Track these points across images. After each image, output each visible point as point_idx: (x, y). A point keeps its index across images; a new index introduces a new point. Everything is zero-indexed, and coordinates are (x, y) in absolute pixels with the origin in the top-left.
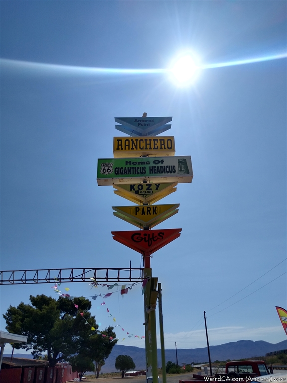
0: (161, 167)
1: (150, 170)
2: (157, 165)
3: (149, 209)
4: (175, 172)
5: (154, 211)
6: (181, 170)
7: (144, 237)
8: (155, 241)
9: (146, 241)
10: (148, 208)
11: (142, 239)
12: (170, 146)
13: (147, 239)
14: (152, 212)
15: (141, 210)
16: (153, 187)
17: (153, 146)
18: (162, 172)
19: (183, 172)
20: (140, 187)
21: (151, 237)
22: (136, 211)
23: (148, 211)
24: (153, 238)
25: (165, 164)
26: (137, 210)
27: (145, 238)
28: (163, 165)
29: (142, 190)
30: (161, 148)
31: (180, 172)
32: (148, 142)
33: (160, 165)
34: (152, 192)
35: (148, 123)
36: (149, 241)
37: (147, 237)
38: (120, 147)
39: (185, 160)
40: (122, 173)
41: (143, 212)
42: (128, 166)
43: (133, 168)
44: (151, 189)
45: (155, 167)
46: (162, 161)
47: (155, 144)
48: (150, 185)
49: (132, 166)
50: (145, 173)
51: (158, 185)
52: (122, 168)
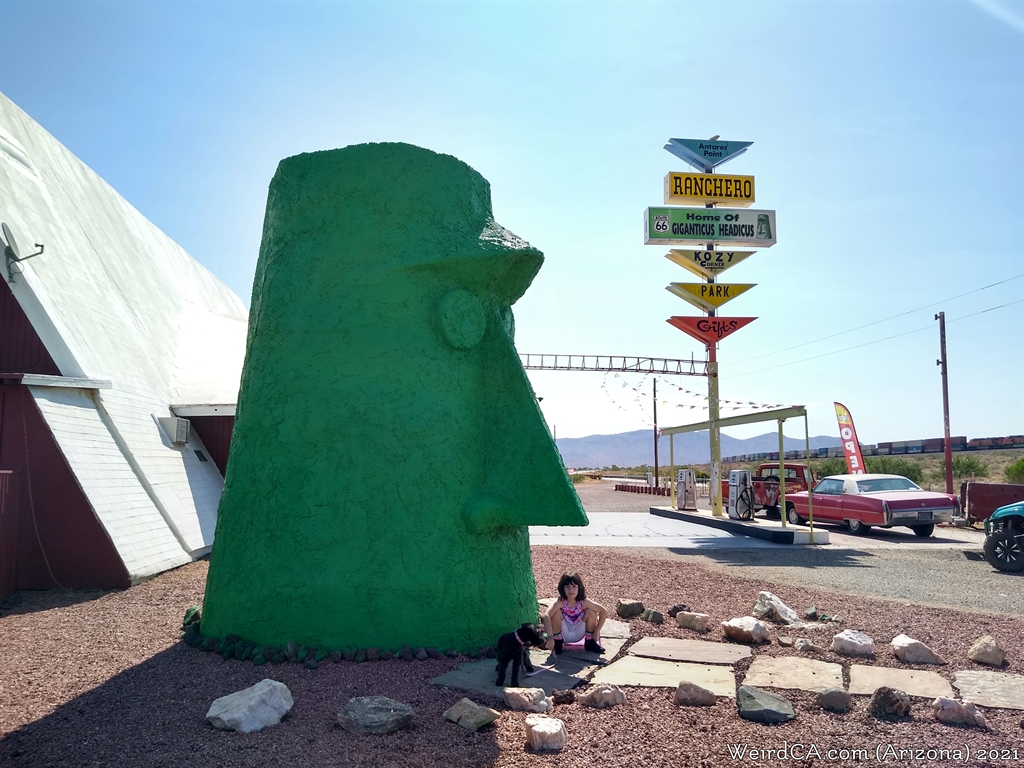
0: (735, 226)
1: (721, 230)
2: (729, 223)
4: (752, 235)
5: (726, 292)
6: (761, 233)
7: (712, 325)
8: (725, 331)
9: (715, 331)
10: (718, 287)
11: (710, 327)
12: (748, 194)
14: (722, 292)
15: (708, 289)
16: (725, 258)
17: (724, 192)
18: (736, 235)
19: (763, 236)
20: (708, 256)
21: (721, 326)
22: (703, 291)
23: (718, 292)
24: (723, 327)
25: (740, 222)
26: (704, 289)
27: (714, 327)
28: (737, 223)
29: (710, 262)
30: (736, 196)
31: (759, 236)
32: (718, 184)
33: (733, 222)
34: (723, 264)
35: (719, 151)
36: (718, 330)
37: (716, 326)
38: (678, 189)
39: (767, 216)
40: (682, 233)
41: (711, 293)
42: (691, 222)
43: (697, 225)
44: (722, 260)
45: (726, 225)
46: (737, 217)
47: (727, 188)
48: (720, 254)
49: (695, 222)
50: (713, 234)
51: (731, 255)
52: (682, 224)
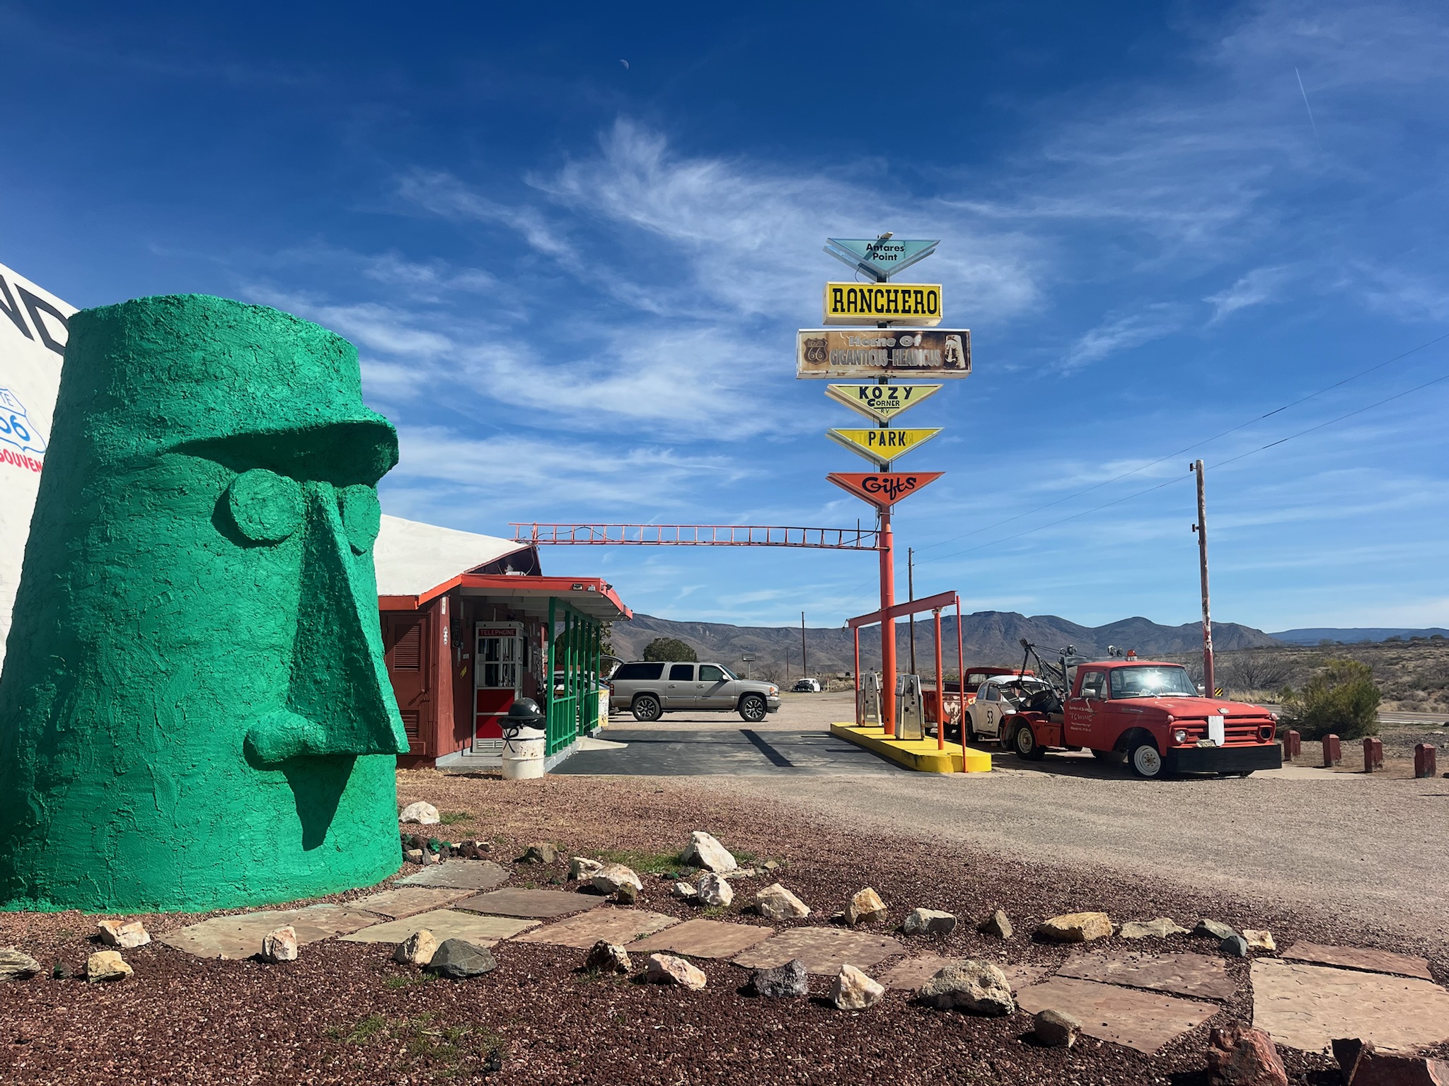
3: (892, 436)
5: (901, 439)
7: (883, 484)
8: (900, 491)
9: (886, 491)
10: (890, 433)
11: (880, 487)
12: (933, 309)
13: (888, 488)
15: (878, 437)
16: (901, 394)
17: (900, 307)
21: (895, 484)
24: (898, 485)
26: (872, 436)
27: (885, 486)
29: (880, 400)
30: (916, 312)
35: (893, 253)
36: (891, 490)
37: (888, 484)
38: (839, 305)
44: (896, 398)
47: (905, 302)
51: (909, 390)
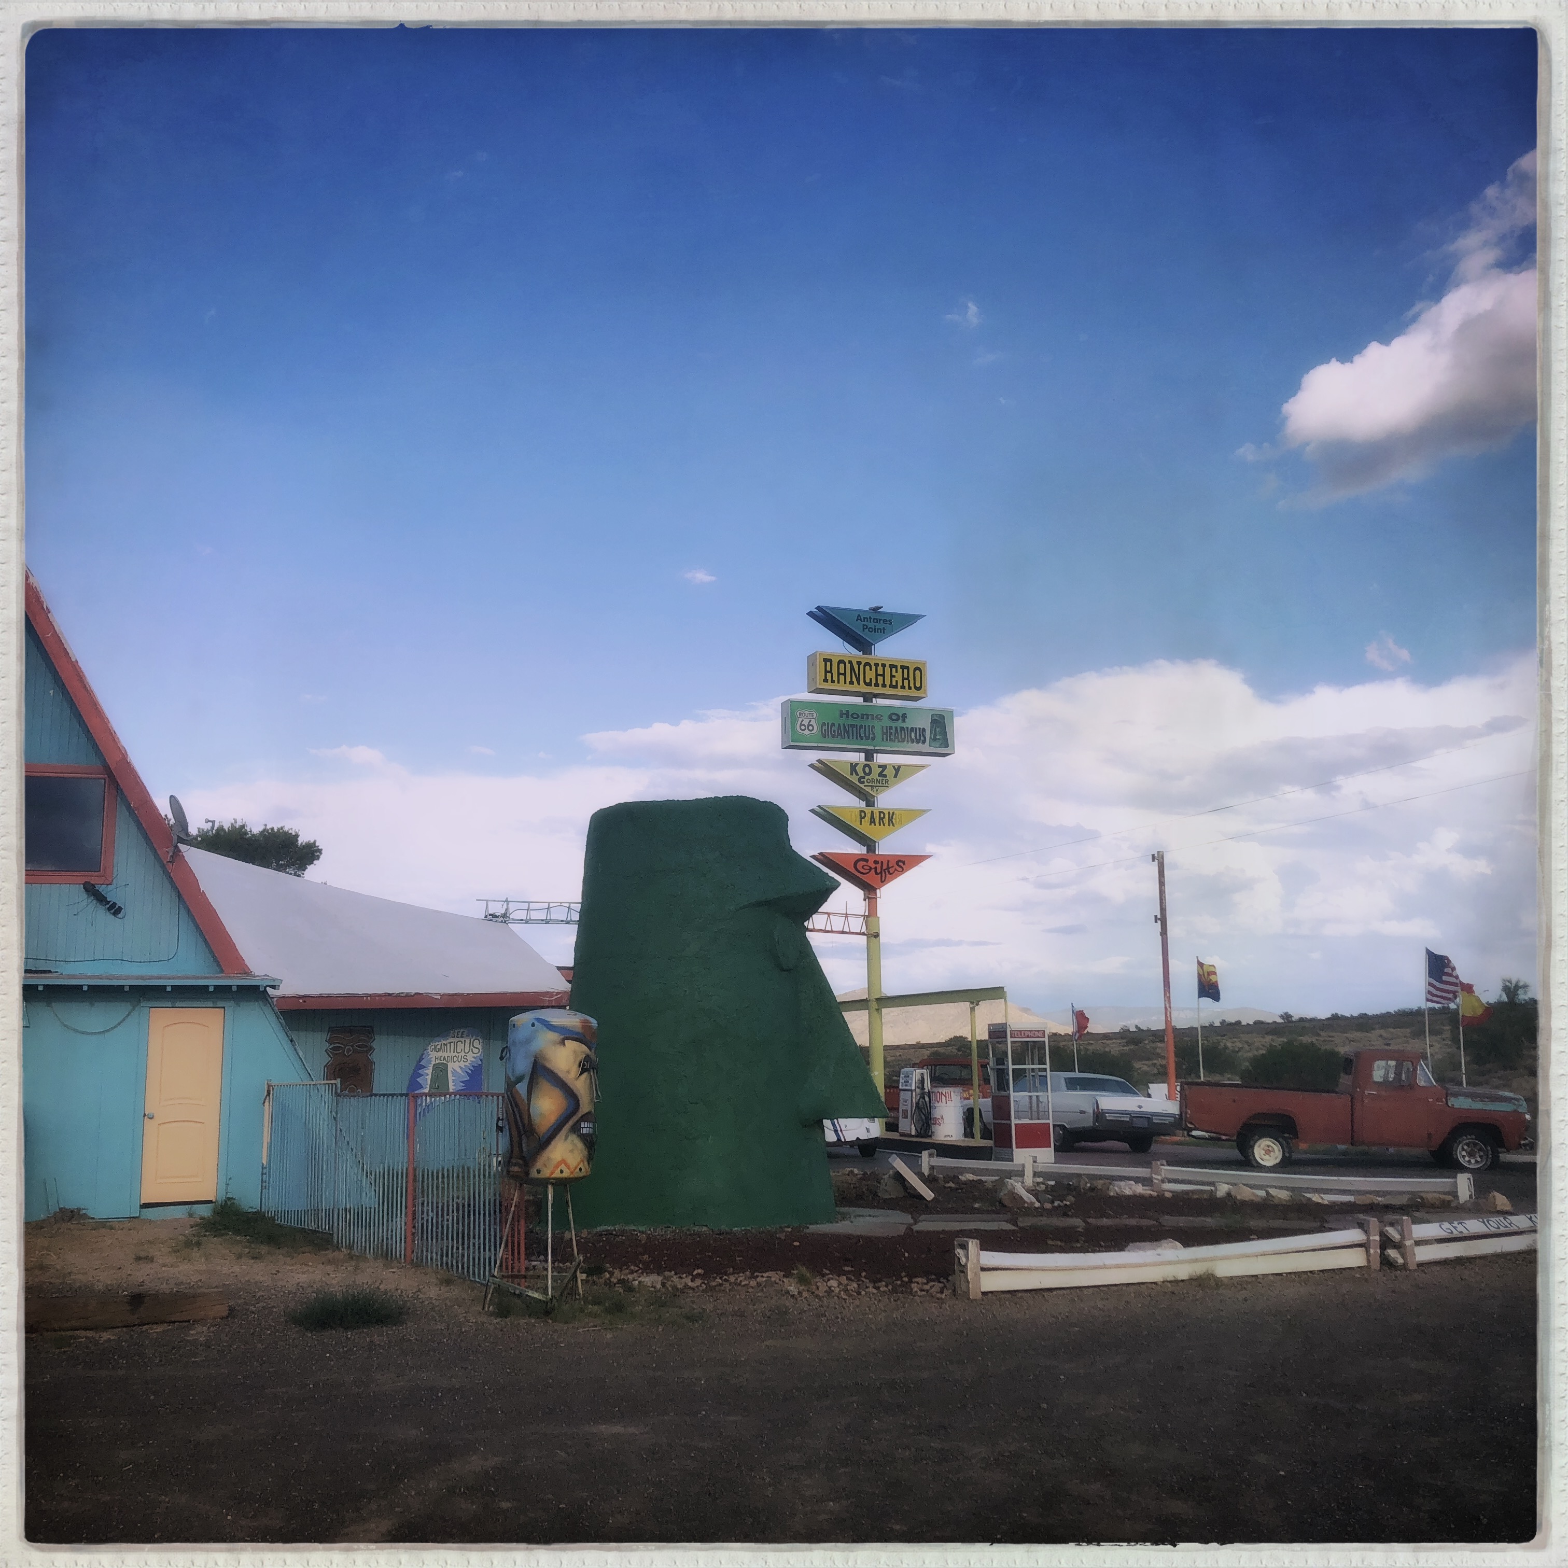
0: (902, 728)
1: (883, 733)
2: (894, 725)
4: (924, 742)
5: (890, 820)
6: (934, 739)
8: (890, 873)
9: (876, 874)
11: (871, 868)
12: (918, 685)
14: (886, 820)
15: (868, 815)
16: (889, 772)
17: (888, 683)
18: (903, 741)
19: (937, 743)
20: (867, 770)
21: (885, 867)
22: (861, 818)
23: (881, 819)
24: (888, 868)
25: (909, 724)
27: (875, 868)
28: (905, 725)
30: (903, 687)
31: (933, 743)
32: (880, 671)
33: (900, 724)
34: (887, 781)
35: (882, 624)
36: (881, 872)
37: (879, 866)
39: (942, 717)
40: (833, 736)
41: (872, 821)
42: (845, 721)
43: (852, 726)
44: (886, 776)
45: (891, 728)
46: (904, 717)
47: (892, 676)
48: (883, 767)
49: (851, 721)
50: (873, 739)
51: (897, 769)
52: (833, 725)
